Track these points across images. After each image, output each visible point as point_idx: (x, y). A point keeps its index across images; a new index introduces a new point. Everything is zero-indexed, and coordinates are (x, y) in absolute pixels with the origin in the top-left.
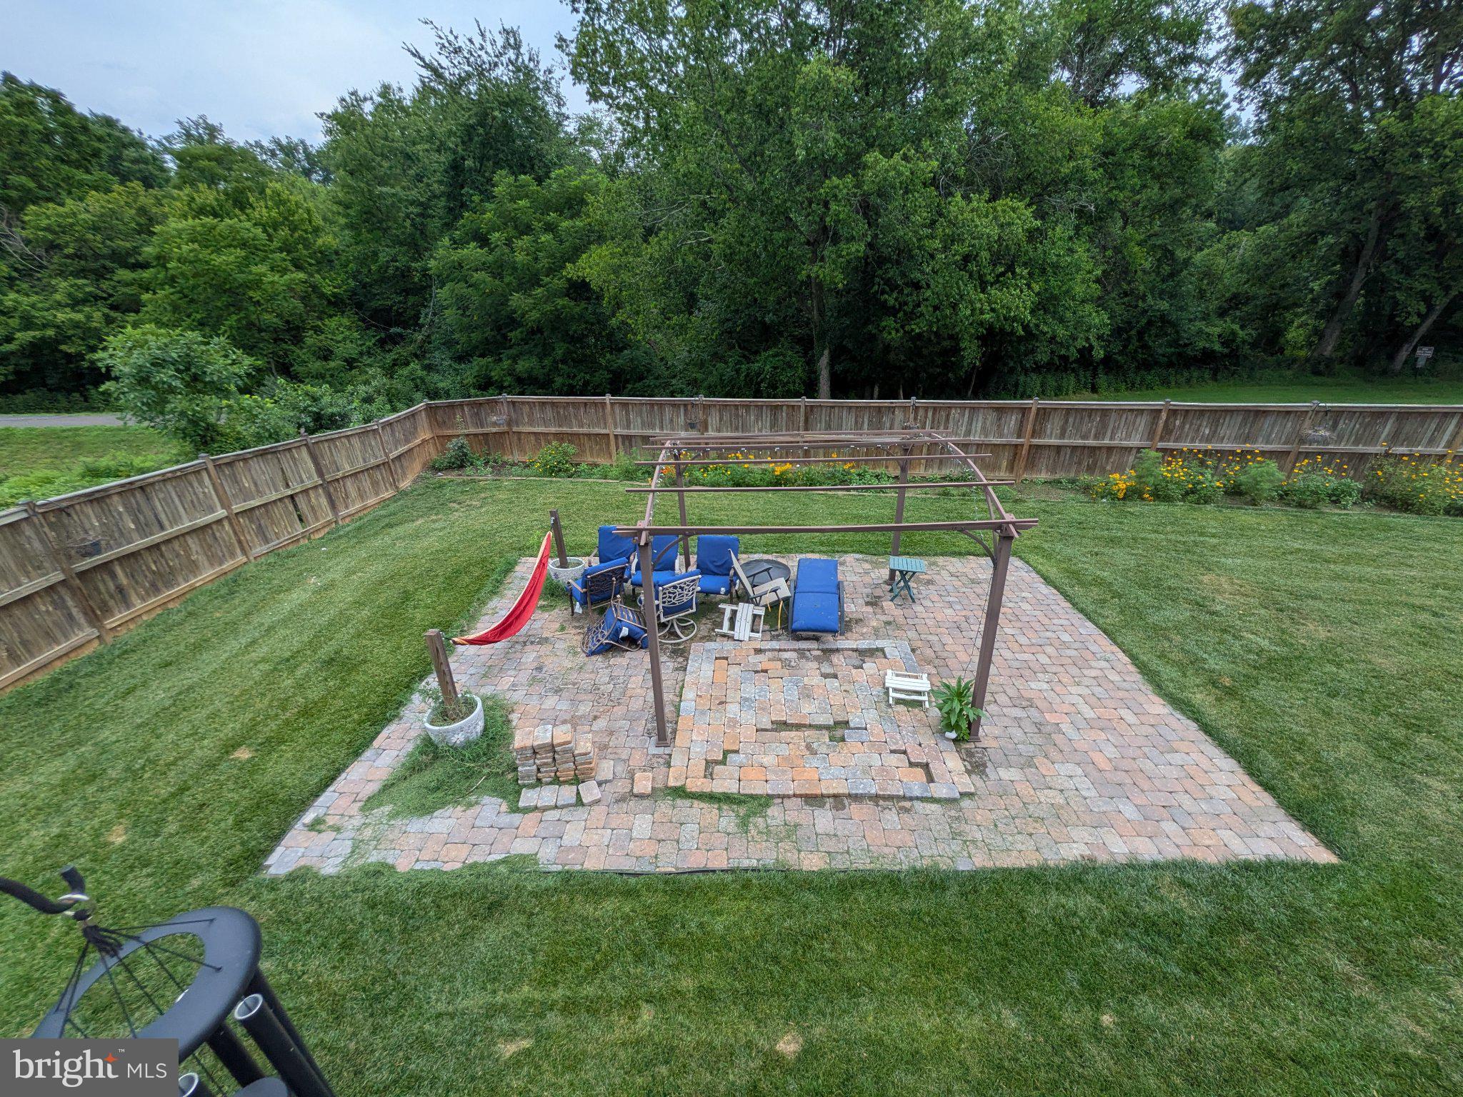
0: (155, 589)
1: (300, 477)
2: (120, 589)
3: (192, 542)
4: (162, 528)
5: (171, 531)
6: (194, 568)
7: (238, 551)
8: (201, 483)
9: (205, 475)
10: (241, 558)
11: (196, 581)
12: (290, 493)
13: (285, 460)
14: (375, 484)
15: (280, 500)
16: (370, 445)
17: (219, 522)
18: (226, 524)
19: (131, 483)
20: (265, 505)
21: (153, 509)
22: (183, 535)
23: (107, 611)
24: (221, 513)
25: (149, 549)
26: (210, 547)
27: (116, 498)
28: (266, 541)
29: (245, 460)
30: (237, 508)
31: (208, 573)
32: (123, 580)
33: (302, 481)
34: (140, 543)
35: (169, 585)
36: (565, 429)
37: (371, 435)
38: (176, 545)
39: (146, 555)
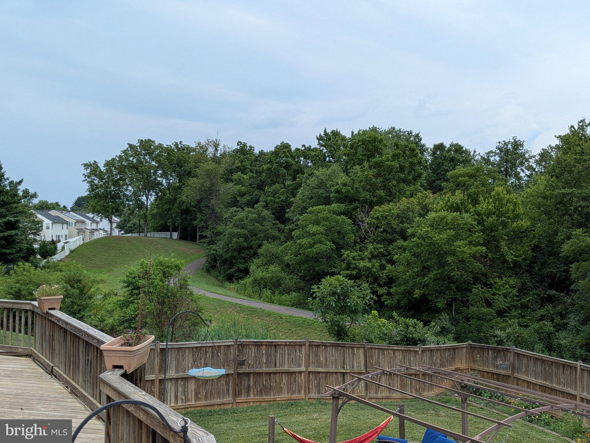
0: (261, 393)
1: (353, 365)
2: (249, 387)
3: (285, 378)
4: (275, 366)
5: (278, 369)
6: (280, 390)
7: (303, 392)
8: (300, 351)
9: (303, 347)
10: (302, 396)
11: (278, 397)
12: (342, 371)
13: (348, 353)
14: (403, 386)
15: (336, 373)
16: (409, 360)
17: (300, 373)
18: (303, 375)
19: (272, 342)
20: (326, 373)
21: (276, 357)
22: (282, 373)
23: (240, 394)
24: (303, 368)
25: (266, 373)
26: (291, 383)
27: (264, 347)
28: (319, 392)
29: (326, 346)
30: (311, 369)
31: (285, 396)
32: (251, 383)
33: (353, 367)
34: (265, 369)
35: (267, 394)
36: (547, 383)
37: (412, 354)
38: (278, 376)
39: (264, 375)
